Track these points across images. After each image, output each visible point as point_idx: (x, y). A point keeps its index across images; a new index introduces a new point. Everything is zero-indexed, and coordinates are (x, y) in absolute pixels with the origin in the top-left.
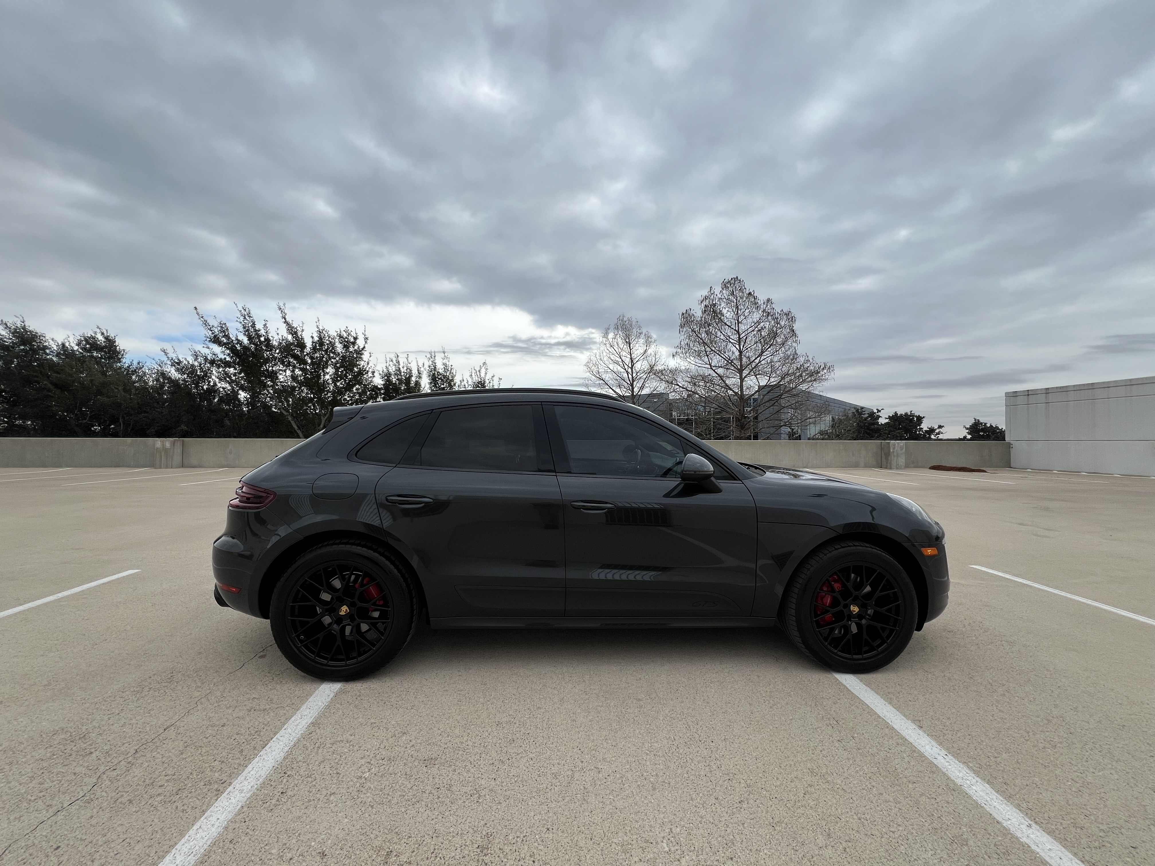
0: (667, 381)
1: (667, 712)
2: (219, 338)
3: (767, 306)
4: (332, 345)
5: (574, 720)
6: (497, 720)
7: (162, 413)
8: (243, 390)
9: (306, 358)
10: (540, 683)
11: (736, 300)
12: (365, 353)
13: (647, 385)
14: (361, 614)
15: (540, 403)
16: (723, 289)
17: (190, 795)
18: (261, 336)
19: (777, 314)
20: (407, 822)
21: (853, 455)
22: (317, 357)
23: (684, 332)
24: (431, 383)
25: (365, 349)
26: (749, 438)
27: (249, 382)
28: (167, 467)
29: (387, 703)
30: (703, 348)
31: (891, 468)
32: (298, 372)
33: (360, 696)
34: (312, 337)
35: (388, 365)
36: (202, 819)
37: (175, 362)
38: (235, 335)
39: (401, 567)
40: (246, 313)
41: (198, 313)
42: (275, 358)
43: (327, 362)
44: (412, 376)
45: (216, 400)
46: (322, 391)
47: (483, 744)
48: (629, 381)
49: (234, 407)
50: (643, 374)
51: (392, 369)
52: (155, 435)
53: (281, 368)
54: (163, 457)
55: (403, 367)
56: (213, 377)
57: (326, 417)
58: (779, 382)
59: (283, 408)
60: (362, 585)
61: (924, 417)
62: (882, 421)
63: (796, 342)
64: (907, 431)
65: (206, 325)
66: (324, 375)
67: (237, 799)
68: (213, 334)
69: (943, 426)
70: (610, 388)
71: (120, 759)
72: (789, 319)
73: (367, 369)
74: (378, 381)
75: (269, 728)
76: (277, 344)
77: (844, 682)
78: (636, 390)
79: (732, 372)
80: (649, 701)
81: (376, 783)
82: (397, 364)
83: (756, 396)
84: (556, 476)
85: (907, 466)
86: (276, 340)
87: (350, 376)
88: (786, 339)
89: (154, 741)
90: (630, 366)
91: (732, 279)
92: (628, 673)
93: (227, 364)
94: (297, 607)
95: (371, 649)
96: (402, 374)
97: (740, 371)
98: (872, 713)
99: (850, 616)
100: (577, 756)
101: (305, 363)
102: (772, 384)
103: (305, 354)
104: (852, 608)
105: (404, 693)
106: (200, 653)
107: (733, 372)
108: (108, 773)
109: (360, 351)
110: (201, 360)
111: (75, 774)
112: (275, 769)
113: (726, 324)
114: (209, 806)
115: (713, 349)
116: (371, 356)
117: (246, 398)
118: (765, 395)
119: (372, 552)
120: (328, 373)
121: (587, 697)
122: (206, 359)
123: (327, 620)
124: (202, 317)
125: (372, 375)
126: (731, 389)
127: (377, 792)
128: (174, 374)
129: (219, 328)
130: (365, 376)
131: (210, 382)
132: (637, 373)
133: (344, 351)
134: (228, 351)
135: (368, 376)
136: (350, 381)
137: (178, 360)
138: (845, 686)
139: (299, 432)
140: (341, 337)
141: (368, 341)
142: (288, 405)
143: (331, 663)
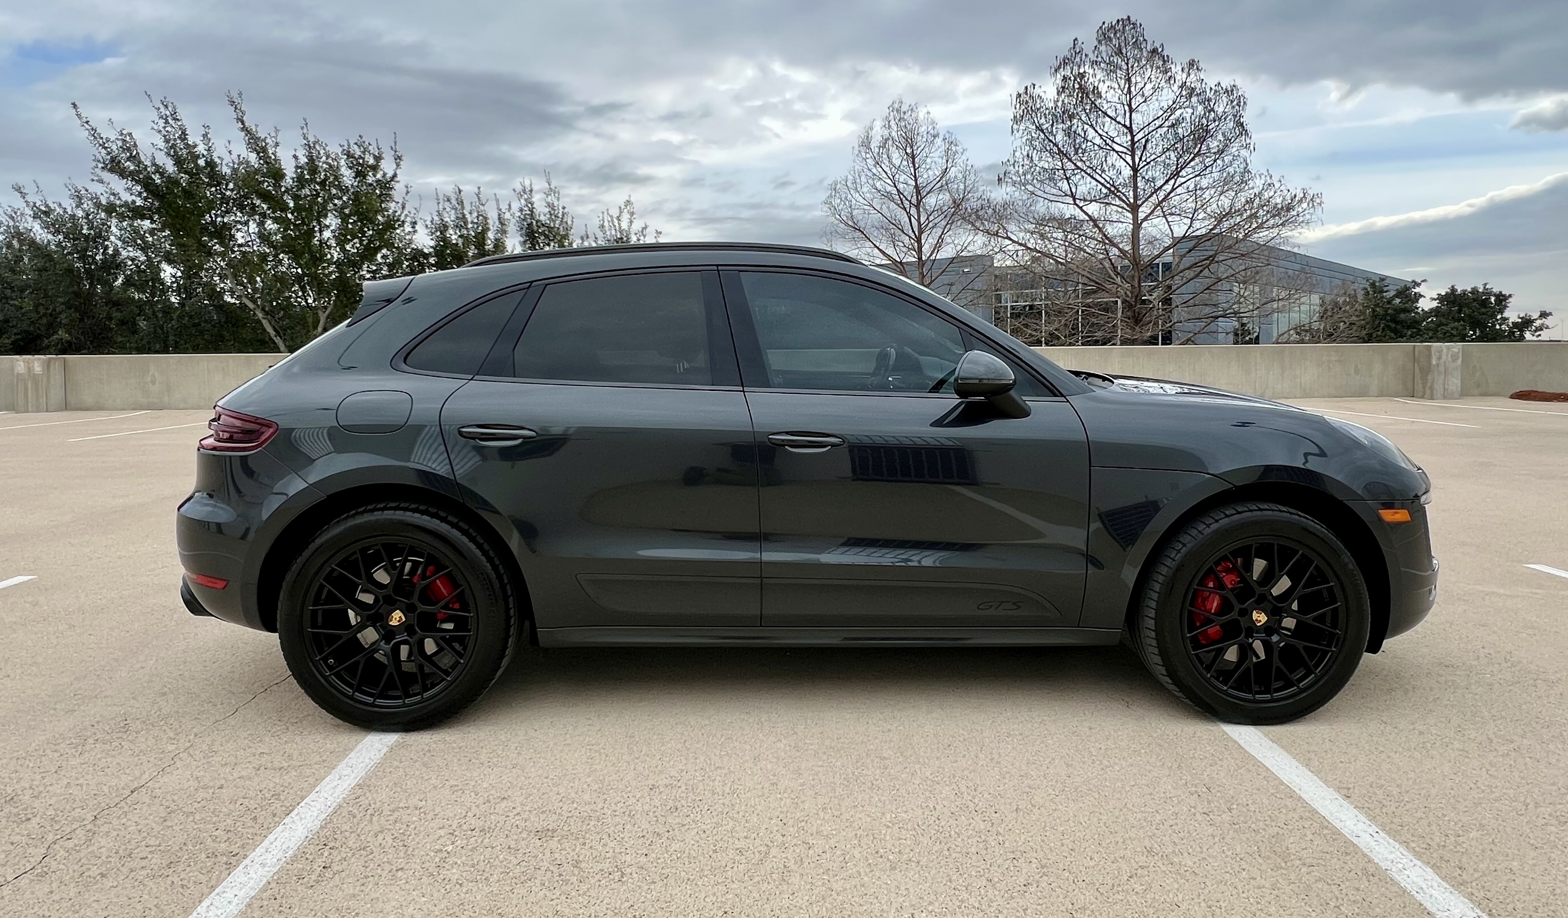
0: (988, 232)
1: (928, 774)
2: (120, 162)
3: (1189, 75)
4: (334, 170)
5: (773, 784)
6: (651, 782)
7: (21, 308)
8: (170, 262)
9: (285, 198)
10: (722, 736)
11: (1127, 64)
12: (397, 186)
13: (949, 240)
14: (428, 624)
15: (715, 268)
16: (1100, 42)
17: (188, 869)
18: (198, 157)
19: (1208, 91)
20: (514, 902)
21: (1357, 372)
22: (306, 196)
23: (1021, 132)
24: (525, 242)
25: (396, 179)
26: (1153, 341)
27: (180, 246)
28: (38, 411)
29: (474, 761)
30: (1060, 164)
31: (1432, 398)
32: (272, 226)
33: (429, 751)
34: (295, 157)
35: (441, 209)
36: (212, 895)
37: (40, 210)
38: (149, 155)
39: (486, 547)
40: (168, 113)
41: (79, 116)
42: (225, 200)
43: (324, 206)
44: (488, 229)
45: (120, 281)
46: (317, 263)
47: (627, 813)
48: (913, 231)
49: (153, 295)
50: (940, 219)
51: (450, 218)
52: (10, 350)
53: (238, 219)
54: (30, 391)
55: (470, 213)
56: (112, 238)
57: (327, 312)
58: (1211, 230)
59: (246, 296)
60: (424, 577)
61: (1510, 296)
62: (1426, 304)
63: (1247, 147)
64: (1475, 324)
65: (95, 138)
66: (321, 231)
67: (259, 874)
68: (108, 154)
69: (1550, 314)
70: (875, 246)
71: (74, 827)
72: (1232, 102)
73: (402, 218)
74: (424, 240)
75: (292, 791)
76: (229, 171)
77: (1236, 737)
78: (926, 249)
79: (1117, 211)
80: (901, 759)
81: (464, 858)
82: (459, 207)
83: (1168, 258)
84: (743, 391)
85: (1464, 394)
86: (227, 165)
87: (371, 232)
88: (1228, 142)
89: (119, 806)
90: (914, 201)
91: (1118, 21)
92: (870, 722)
93: (138, 213)
94: (320, 614)
95: (445, 679)
96: (470, 226)
97: (1134, 209)
98: (1270, 776)
99: (1252, 629)
100: (776, 829)
101: (284, 208)
102: (1198, 233)
103: (283, 189)
104: (1255, 615)
105: (501, 747)
106: (164, 694)
107: (1120, 210)
108: (61, 842)
109: (388, 182)
110: (88, 205)
111: (12, 844)
112: (309, 840)
113: (1105, 114)
114: (219, 881)
115: (1079, 164)
116: (408, 192)
117: (174, 277)
118: (1184, 256)
119: (438, 522)
120: (328, 227)
121: (798, 754)
122: (98, 205)
123: (369, 636)
124: (87, 122)
125: (411, 230)
126: (1115, 245)
127: (467, 868)
128: (40, 233)
129: (120, 143)
130: (398, 231)
131: (106, 248)
132: (929, 216)
133: (356, 184)
134: (139, 188)
135: (404, 230)
136: (370, 242)
137: (47, 206)
138: (1236, 742)
139: (278, 340)
140: (349, 155)
141: (402, 163)
142: (255, 290)
143: (380, 702)
